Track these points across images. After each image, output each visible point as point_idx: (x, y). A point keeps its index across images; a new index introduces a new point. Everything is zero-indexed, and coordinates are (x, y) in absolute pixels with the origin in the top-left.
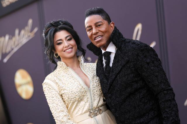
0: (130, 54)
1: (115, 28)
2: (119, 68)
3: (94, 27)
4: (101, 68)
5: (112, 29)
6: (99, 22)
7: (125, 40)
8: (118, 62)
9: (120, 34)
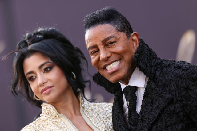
0: (173, 88)
1: (141, 41)
2: (153, 113)
3: (101, 47)
4: (120, 115)
5: (135, 45)
6: (110, 37)
7: (162, 62)
8: (152, 103)
9: (150, 51)
